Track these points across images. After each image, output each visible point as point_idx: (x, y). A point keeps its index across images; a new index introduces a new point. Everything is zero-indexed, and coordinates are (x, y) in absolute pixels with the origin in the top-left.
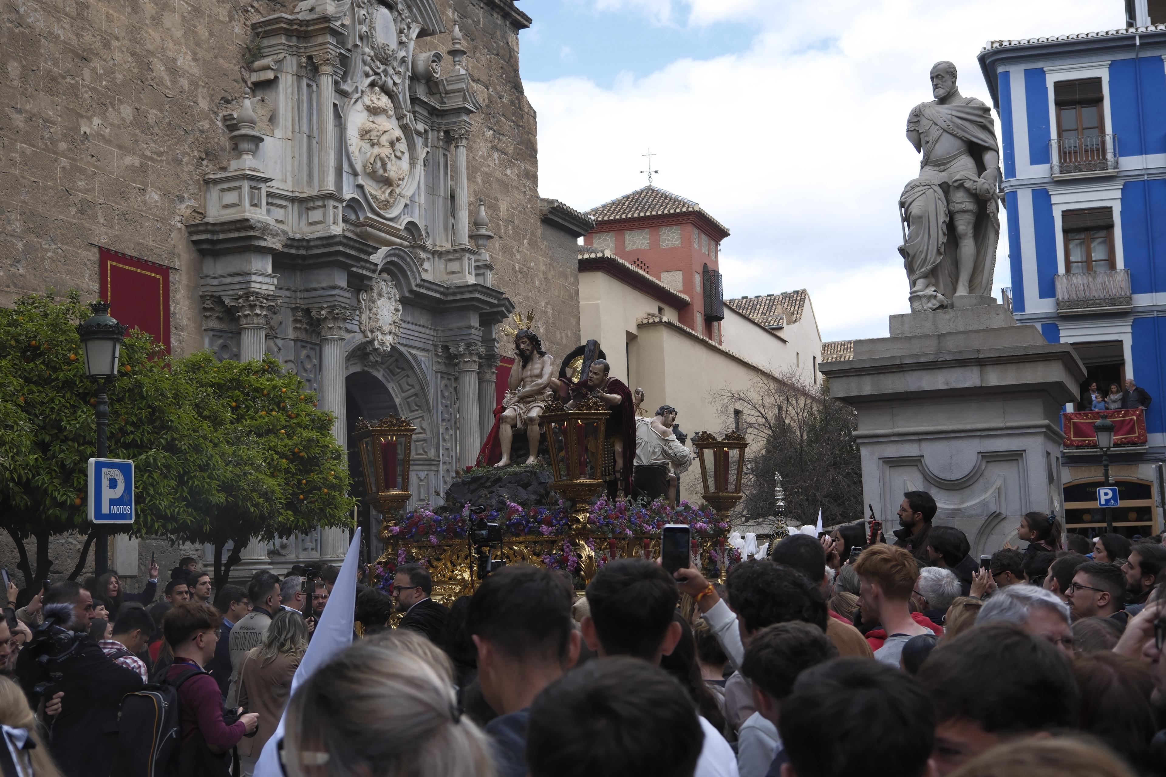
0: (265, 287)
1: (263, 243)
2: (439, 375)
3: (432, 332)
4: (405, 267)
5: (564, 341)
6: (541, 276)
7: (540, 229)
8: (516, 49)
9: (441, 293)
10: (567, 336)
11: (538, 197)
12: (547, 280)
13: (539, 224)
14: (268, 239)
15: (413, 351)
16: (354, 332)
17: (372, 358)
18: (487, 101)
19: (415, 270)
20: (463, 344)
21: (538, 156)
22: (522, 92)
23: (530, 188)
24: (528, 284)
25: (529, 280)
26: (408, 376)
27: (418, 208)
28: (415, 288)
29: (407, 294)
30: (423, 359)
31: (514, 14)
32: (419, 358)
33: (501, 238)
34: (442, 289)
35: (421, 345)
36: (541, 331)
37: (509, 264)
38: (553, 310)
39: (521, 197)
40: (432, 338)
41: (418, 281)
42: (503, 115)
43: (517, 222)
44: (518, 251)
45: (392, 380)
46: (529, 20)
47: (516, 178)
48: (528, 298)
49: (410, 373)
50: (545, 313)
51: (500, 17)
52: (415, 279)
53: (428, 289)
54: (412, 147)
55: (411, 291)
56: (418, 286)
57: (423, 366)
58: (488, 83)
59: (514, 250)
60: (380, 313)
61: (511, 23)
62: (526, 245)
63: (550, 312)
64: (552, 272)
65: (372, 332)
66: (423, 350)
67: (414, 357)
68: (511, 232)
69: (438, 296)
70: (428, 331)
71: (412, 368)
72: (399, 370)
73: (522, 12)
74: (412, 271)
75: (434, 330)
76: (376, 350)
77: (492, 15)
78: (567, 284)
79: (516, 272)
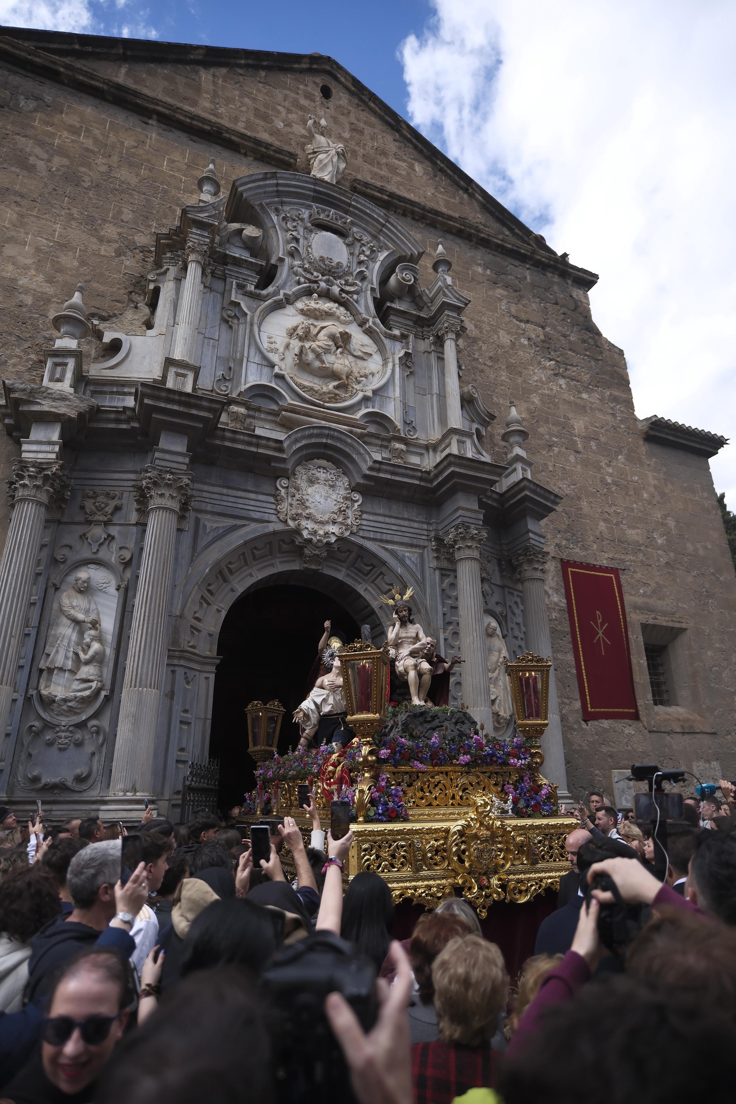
0: (40, 455)
1: (36, 408)
2: (437, 572)
3: (425, 526)
4: (347, 450)
5: (701, 552)
6: (652, 489)
7: (643, 448)
8: (584, 301)
9: (421, 479)
10: (705, 548)
11: (636, 419)
12: (663, 494)
13: (641, 442)
14: (43, 402)
15: (389, 547)
16: (269, 522)
17: (306, 551)
18: (542, 337)
19: (362, 451)
20: (453, 530)
21: (630, 386)
22: (599, 334)
23: (622, 412)
24: (630, 496)
25: (632, 493)
26: (381, 573)
27: (393, 403)
28: (368, 472)
29: (361, 481)
30: (407, 554)
31: (571, 270)
32: (400, 554)
33: (578, 452)
34: (419, 474)
35: (406, 540)
36: (660, 541)
37: (596, 477)
38: (677, 522)
39: (609, 418)
40: (426, 533)
41: (370, 463)
42: (570, 350)
43: (603, 439)
44: (609, 466)
45: (364, 580)
46: (596, 277)
47: (598, 402)
48: (632, 510)
49: (384, 569)
50: (663, 525)
51: (556, 277)
52: (366, 461)
53: (393, 473)
54: (382, 350)
55: (365, 477)
56: (371, 469)
57: (408, 562)
58: (544, 324)
59: (603, 464)
60: (311, 500)
61: (574, 281)
62: (623, 460)
63: (671, 523)
64: (670, 486)
65: (294, 519)
66: (412, 546)
67: (392, 553)
68: (594, 448)
69: (417, 482)
70: (416, 525)
71: (384, 563)
72: (369, 568)
73: (582, 269)
74: (359, 453)
75: (428, 524)
76: (310, 541)
77: (544, 275)
78: (697, 498)
79: (607, 484)
